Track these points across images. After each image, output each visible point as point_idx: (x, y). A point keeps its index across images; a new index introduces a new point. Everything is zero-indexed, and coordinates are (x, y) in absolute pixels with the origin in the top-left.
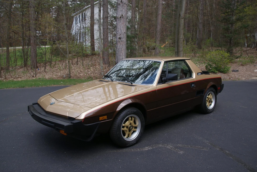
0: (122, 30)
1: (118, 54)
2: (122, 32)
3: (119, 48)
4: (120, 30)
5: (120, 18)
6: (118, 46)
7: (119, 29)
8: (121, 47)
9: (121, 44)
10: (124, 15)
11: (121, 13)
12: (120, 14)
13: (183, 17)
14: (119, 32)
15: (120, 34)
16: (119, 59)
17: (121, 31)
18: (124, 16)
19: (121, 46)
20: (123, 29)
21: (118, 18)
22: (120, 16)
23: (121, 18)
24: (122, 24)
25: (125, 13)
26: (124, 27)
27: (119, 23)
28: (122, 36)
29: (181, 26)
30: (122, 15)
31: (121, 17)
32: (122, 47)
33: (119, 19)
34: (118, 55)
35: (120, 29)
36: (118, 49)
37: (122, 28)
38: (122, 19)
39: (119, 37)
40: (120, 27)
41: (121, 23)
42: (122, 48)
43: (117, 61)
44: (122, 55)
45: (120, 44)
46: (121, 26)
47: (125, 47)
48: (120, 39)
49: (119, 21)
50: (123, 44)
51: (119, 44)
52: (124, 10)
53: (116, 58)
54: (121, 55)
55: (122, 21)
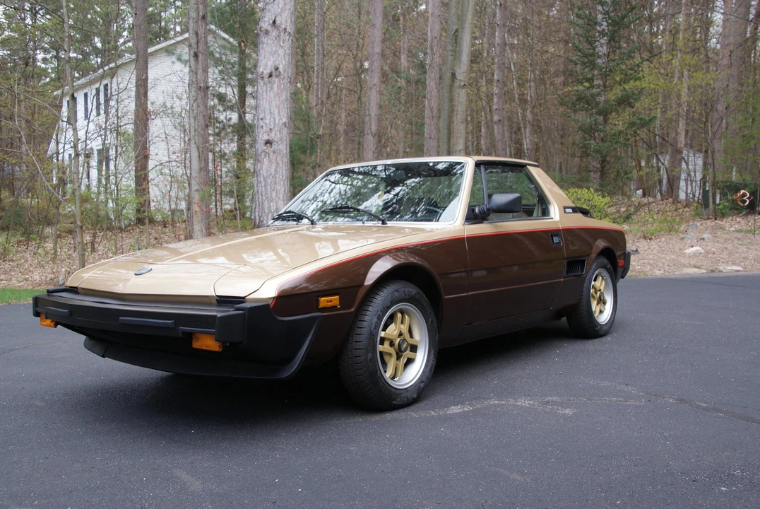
0: (277, 115)
1: (264, 194)
2: (277, 122)
3: (265, 175)
4: (268, 117)
5: (270, 76)
6: (264, 166)
7: (267, 111)
8: (273, 171)
9: (273, 161)
10: (281, 69)
11: (274, 62)
12: (270, 63)
13: (462, 84)
14: (267, 122)
15: (268, 130)
16: (266, 211)
17: (272, 120)
18: (282, 72)
19: (274, 167)
20: (279, 112)
21: (263, 78)
22: (269, 71)
23: (274, 78)
24: (277, 98)
25: (284, 62)
26: (281, 106)
27: (265, 94)
28: (276, 134)
29: (457, 111)
30: (277, 69)
31: (274, 74)
32: (276, 171)
33: (266, 80)
34: (264, 198)
35: (271, 113)
36: (262, 179)
37: (276, 111)
38: (277, 80)
39: (266, 137)
40: (268, 107)
41: (272, 95)
42: (277, 176)
43: (260, 218)
44: (277, 196)
45: (270, 161)
46: (274, 104)
47: (284, 171)
48: (268, 145)
49: (264, 87)
50: (280, 162)
51: (266, 161)
52: (281, 51)
53: (257, 209)
54: (274, 197)
55: (275, 86)
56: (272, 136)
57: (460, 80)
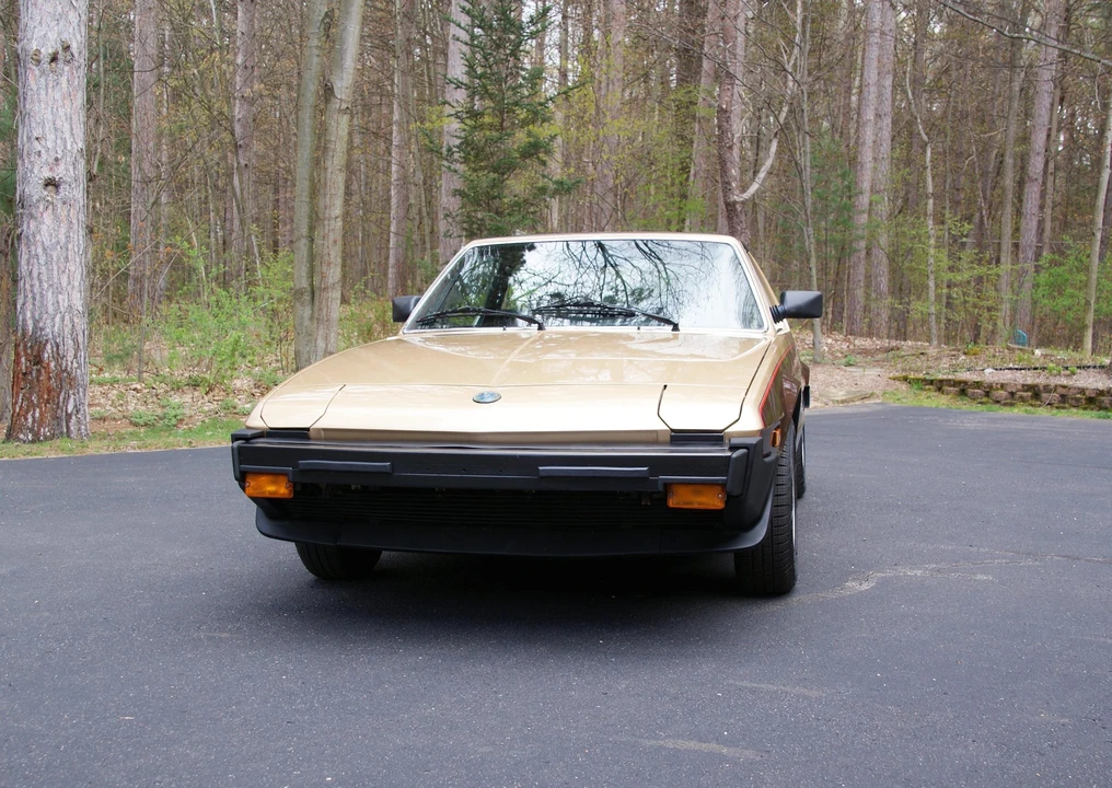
0: (67, 135)
1: (44, 278)
2: (69, 147)
3: (47, 243)
4: (51, 137)
5: (54, 59)
6: (44, 227)
7: (48, 126)
8: (63, 239)
9: (63, 217)
10: (74, 46)
11: (59, 34)
12: (53, 36)
13: (344, 106)
14: (50, 145)
15: (51, 160)
16: (51, 309)
17: (59, 142)
18: (76, 55)
19: (63, 230)
20: (72, 129)
21: (39, 62)
22: (50, 51)
23: (61, 64)
24: (67, 102)
25: (78, 36)
26: (75, 118)
27: (43, 92)
28: (67, 170)
29: (334, 150)
30: (67, 48)
31: (61, 56)
32: (68, 237)
33: (46, 66)
34: (45, 285)
35: (56, 129)
36: (40, 250)
37: (67, 126)
38: (67, 68)
39: (47, 174)
40: (50, 117)
41: (58, 96)
42: (70, 246)
43: (36, 322)
44: (69, 283)
45: (56, 218)
46: (61, 112)
47: (81, 238)
48: (50, 188)
49: (43, 80)
50: (75, 221)
51: (48, 218)
52: (72, 16)
53: (29, 306)
54: (64, 285)
55: (64, 80)
56: (60, 172)
57: (341, 100)
